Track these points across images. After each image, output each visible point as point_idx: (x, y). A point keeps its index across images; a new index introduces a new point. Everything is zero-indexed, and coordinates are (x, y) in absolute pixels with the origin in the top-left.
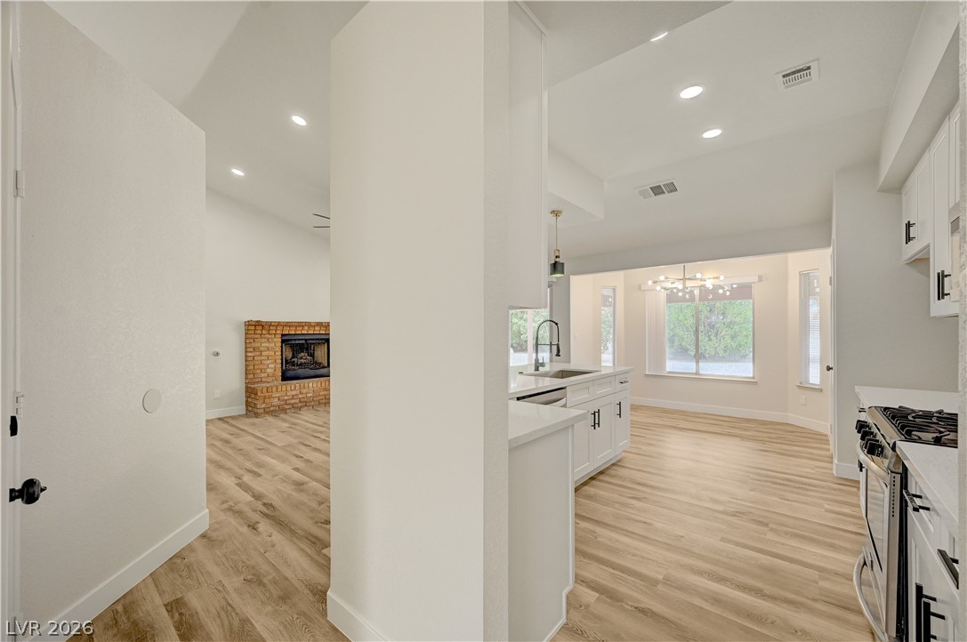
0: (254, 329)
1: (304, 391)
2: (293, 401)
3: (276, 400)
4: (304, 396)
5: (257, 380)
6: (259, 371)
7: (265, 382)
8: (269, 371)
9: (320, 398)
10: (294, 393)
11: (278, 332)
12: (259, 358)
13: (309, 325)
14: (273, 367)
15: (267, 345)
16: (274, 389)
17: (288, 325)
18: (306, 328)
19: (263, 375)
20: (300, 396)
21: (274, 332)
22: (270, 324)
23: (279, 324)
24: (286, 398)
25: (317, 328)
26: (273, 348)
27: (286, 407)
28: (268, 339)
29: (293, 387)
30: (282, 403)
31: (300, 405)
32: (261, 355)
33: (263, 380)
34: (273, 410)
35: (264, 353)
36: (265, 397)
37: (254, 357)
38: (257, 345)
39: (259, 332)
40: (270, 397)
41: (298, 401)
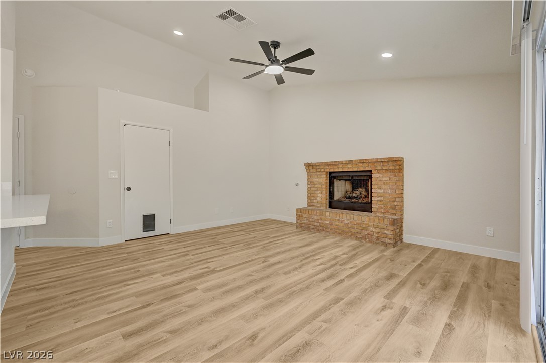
0: (309, 166)
1: (323, 218)
2: (316, 224)
4: (322, 222)
5: (312, 204)
6: (313, 199)
8: (318, 198)
10: (316, 218)
12: (313, 189)
13: (341, 163)
15: (318, 180)
17: (326, 164)
19: (315, 201)
20: (320, 221)
21: (319, 170)
23: (320, 164)
24: (311, 220)
25: (349, 166)
27: (312, 227)
28: (318, 175)
29: (315, 213)
30: (309, 223)
31: (320, 228)
32: (314, 187)
33: (315, 205)
34: (303, 227)
35: (316, 186)
36: (300, 215)
37: (310, 188)
38: (312, 180)
39: (312, 170)
40: (302, 216)
41: (319, 225)
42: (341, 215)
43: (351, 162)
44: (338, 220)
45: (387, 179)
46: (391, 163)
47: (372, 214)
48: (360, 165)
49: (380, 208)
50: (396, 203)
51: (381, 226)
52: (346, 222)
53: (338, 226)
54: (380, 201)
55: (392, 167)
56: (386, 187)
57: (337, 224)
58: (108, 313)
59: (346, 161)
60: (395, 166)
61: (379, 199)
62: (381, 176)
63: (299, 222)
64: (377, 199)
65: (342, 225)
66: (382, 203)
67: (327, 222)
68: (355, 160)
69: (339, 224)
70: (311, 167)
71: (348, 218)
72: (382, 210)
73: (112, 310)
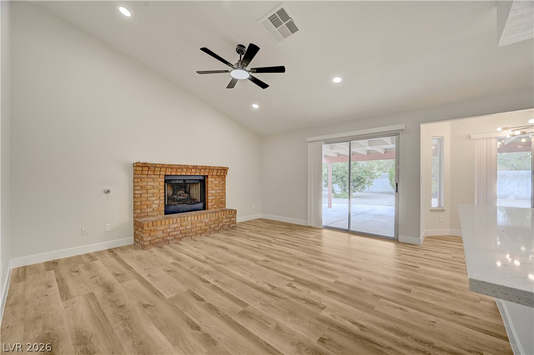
0: (142, 170)
1: (184, 224)
2: (175, 233)
3: (160, 232)
4: (184, 228)
5: (144, 214)
6: (145, 207)
7: (151, 216)
9: (197, 229)
10: (175, 226)
11: (162, 173)
12: (145, 195)
13: (187, 167)
14: (157, 202)
15: (152, 184)
16: (159, 223)
19: (149, 210)
20: (181, 228)
21: (158, 173)
22: (155, 166)
23: (162, 166)
24: (169, 230)
25: (193, 170)
26: (157, 187)
27: (169, 238)
28: (153, 179)
30: (166, 235)
31: (181, 236)
32: (147, 193)
33: (149, 214)
34: (158, 242)
35: (150, 191)
37: (140, 194)
38: (144, 184)
39: (146, 173)
40: (155, 230)
41: (179, 233)
43: (195, 167)
45: (218, 182)
47: (209, 211)
49: (213, 205)
54: (214, 199)
56: (217, 188)
57: (199, 225)
58: (406, 311)
59: (191, 166)
60: (222, 172)
61: (213, 198)
62: (214, 180)
64: (212, 198)
66: (214, 201)
67: (189, 227)
68: (200, 166)
69: (201, 224)
70: (146, 169)
72: (215, 206)
73: (402, 311)
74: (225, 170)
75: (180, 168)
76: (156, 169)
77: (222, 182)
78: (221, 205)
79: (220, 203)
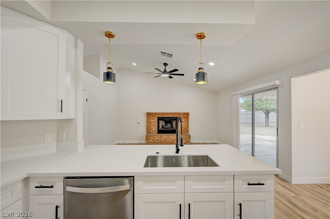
1: (161, 138)
2: (158, 142)
3: (152, 140)
4: (161, 140)
5: (149, 132)
6: (150, 130)
7: (152, 133)
8: (153, 130)
9: (168, 141)
10: (158, 139)
11: (156, 116)
12: (150, 125)
13: (166, 113)
14: (155, 129)
15: (153, 121)
16: (151, 136)
17: (159, 114)
18: (166, 115)
19: (151, 131)
20: (160, 140)
21: (155, 116)
22: (153, 113)
23: (156, 114)
24: (155, 140)
25: (170, 115)
26: (155, 122)
28: (153, 119)
29: (157, 137)
32: (151, 124)
35: (152, 124)
36: (148, 139)
37: (148, 125)
38: (149, 121)
39: (150, 116)
40: (150, 139)
41: (159, 142)
42: (170, 136)
43: (170, 113)
44: (169, 138)
45: (184, 120)
46: (186, 115)
48: (174, 115)
50: (187, 129)
51: (187, 138)
52: (172, 139)
53: (169, 141)
55: (186, 116)
56: (184, 123)
57: (169, 140)
60: (187, 115)
63: (147, 142)
65: (171, 140)
67: (164, 140)
68: (173, 113)
69: (170, 140)
70: (150, 115)
71: (173, 137)
74: (187, 114)
75: (163, 114)
76: (154, 115)
77: (186, 120)
78: (186, 132)
79: (185, 131)
